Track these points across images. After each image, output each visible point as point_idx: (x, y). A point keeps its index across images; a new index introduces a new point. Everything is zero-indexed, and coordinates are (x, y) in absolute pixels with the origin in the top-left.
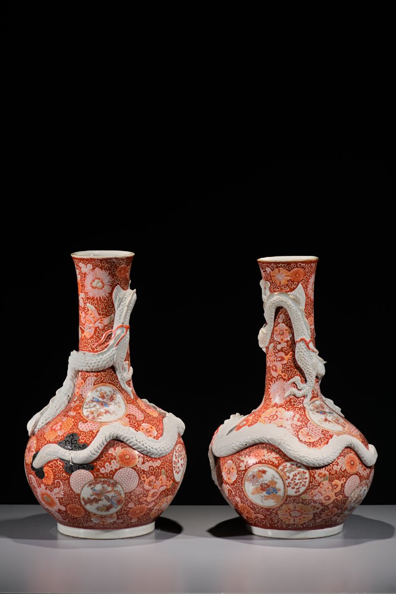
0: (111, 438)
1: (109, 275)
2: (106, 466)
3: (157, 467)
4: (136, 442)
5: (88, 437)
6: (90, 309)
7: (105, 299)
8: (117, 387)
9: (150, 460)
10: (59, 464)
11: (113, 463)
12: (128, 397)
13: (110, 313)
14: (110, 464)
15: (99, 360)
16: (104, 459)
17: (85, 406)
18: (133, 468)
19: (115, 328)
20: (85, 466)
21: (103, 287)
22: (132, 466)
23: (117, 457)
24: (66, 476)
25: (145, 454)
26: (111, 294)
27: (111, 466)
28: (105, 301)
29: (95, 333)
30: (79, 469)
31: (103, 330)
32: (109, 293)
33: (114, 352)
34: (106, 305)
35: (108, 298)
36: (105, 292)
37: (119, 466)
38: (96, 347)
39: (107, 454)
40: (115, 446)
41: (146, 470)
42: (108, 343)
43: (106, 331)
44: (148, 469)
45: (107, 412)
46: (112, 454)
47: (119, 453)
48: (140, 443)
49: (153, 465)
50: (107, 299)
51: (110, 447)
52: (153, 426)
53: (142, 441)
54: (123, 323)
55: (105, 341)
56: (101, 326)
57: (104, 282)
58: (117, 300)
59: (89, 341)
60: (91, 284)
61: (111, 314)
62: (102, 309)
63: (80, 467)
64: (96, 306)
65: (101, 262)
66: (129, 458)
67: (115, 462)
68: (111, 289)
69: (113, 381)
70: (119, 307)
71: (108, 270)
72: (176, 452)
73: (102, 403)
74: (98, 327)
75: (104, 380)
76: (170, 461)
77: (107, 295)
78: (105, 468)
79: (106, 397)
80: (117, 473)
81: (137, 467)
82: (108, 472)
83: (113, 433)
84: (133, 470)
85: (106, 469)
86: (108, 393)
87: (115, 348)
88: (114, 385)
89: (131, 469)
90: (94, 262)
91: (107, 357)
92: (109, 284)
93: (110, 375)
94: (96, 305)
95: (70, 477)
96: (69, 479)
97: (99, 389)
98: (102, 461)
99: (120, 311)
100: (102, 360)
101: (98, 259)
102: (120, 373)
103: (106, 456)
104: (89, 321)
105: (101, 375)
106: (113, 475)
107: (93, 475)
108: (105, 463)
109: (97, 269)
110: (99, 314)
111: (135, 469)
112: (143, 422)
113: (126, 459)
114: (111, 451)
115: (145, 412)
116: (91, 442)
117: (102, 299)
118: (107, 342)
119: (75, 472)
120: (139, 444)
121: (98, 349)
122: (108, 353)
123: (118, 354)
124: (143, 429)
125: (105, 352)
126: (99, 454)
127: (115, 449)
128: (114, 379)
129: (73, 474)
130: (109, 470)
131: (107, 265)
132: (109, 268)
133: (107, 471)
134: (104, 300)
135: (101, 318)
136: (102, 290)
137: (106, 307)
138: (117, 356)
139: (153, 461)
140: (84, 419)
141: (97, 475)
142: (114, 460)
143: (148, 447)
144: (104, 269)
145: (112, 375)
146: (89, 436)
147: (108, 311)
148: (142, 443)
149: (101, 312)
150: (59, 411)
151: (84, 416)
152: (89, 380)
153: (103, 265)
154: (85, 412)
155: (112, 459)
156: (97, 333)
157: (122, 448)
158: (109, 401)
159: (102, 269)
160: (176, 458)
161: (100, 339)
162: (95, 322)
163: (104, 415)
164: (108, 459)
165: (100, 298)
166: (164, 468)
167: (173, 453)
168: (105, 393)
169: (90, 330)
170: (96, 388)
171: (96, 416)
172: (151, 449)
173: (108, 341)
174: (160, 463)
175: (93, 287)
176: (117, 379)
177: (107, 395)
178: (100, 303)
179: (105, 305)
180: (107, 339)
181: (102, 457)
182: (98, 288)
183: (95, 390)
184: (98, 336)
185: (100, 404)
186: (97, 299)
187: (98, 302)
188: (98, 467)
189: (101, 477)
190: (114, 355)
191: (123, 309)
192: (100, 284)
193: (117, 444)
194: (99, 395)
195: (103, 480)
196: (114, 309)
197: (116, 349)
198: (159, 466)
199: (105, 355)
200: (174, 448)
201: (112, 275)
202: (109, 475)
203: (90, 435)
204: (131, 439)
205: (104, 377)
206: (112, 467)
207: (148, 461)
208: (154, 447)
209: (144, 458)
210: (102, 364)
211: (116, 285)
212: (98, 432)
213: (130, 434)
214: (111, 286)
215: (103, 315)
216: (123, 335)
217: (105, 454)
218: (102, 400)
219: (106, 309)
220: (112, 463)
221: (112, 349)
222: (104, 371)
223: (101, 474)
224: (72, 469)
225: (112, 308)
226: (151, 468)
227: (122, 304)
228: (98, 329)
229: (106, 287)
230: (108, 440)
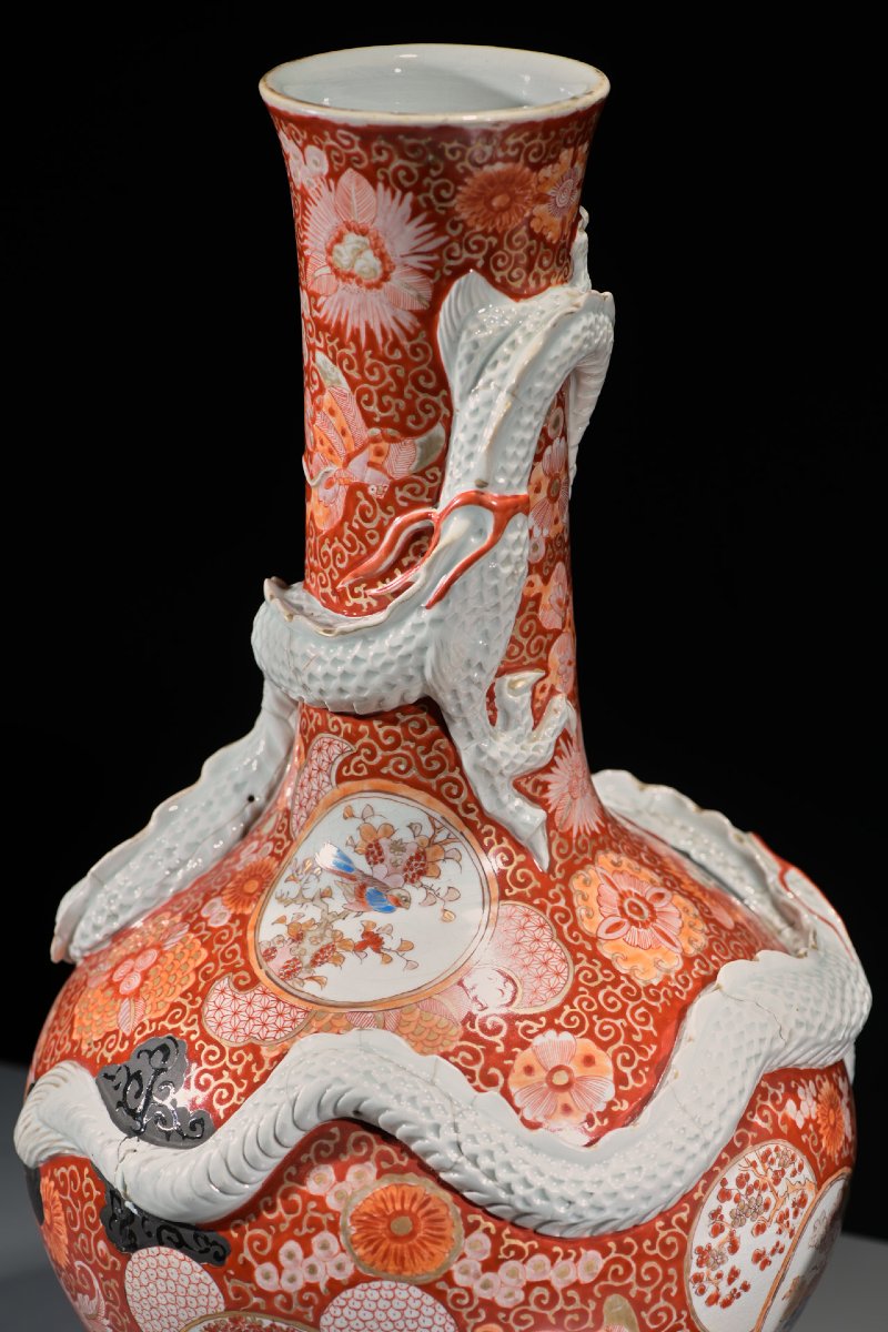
0: (329, 1114)
1: (414, 215)
2: (283, 1259)
3: (576, 1285)
4: (453, 1155)
5: (226, 1079)
6: (327, 383)
7: (396, 345)
8: (454, 808)
9: (533, 1252)
10: (88, 1188)
11: (324, 1246)
12: (519, 858)
13: (426, 418)
14: (308, 1253)
15: (348, 666)
16: (280, 1220)
17: (282, 887)
18: (428, 1288)
19: (446, 499)
20: (187, 1234)
21: (385, 277)
22: (425, 1279)
23: (345, 1221)
24: (112, 1259)
25: (508, 1217)
26: (427, 318)
27: (311, 1260)
28: (398, 355)
29: (347, 516)
30: (161, 1244)
31: (384, 506)
32: (418, 315)
33: (421, 635)
34: (401, 373)
35: (410, 337)
36: (395, 304)
37: (349, 1269)
38: (352, 587)
39: (297, 1198)
40: (344, 1159)
41: (502, 1302)
42: (411, 575)
43: (400, 511)
44: (521, 1296)
45: (372, 940)
46: (320, 1200)
47: (357, 1201)
48: (474, 1160)
49: (551, 1275)
50: (406, 344)
51: (321, 1160)
52: (604, 1046)
53: (491, 1154)
54: (482, 484)
55: (397, 564)
56: (376, 483)
57: (387, 247)
58: (461, 355)
59: (325, 548)
60: (330, 252)
61: (432, 424)
62: (381, 393)
63: (165, 1233)
64: (354, 374)
65: (365, 145)
66: (412, 1235)
67: (335, 1247)
68: (427, 293)
69: (433, 774)
70: (471, 389)
71: (405, 191)
72: (724, 1195)
73: (363, 887)
74: (363, 487)
75: (384, 763)
76: (666, 1248)
77: (407, 320)
78: (280, 1269)
79: (388, 855)
80: (339, 1300)
81: (452, 1284)
82: (292, 1288)
83: (337, 1088)
84: (429, 1300)
85: (287, 1274)
86: (404, 835)
87: (426, 615)
88: (438, 795)
89: (417, 1292)
90: (334, 138)
91: (388, 657)
92: (414, 261)
93: (418, 743)
94: (350, 367)
95: (124, 1268)
96: (120, 1276)
97: (358, 805)
98: (266, 1225)
99: (476, 412)
100: (363, 667)
101: (347, 127)
102: (470, 736)
103: (291, 1208)
104: (327, 445)
105: (374, 735)
106: (319, 1312)
107: (222, 1288)
108: (280, 1239)
109: (349, 178)
110: (369, 420)
111: (439, 1296)
112: (550, 1025)
113: (395, 1238)
114: (321, 1180)
115: (594, 955)
116: (235, 1108)
117: (379, 339)
118: (403, 570)
119: (143, 1252)
120: (469, 1167)
121: (362, 601)
122: (393, 638)
123: (442, 646)
124: (529, 1070)
125: (379, 629)
126: (257, 1187)
127: (341, 1177)
128: (436, 765)
129: (135, 1256)
130: (300, 1284)
131: (398, 162)
132: (409, 177)
133: (286, 1286)
134: (391, 350)
135: (374, 440)
136: (381, 291)
137: (401, 383)
138: (438, 657)
139: (553, 1257)
140: (248, 967)
141: (238, 1292)
142: (326, 1235)
143: (520, 1190)
144: (386, 184)
145: (429, 744)
146: (234, 1076)
147: (411, 410)
148: (485, 1162)
149: (373, 408)
150: (180, 874)
151: (257, 944)
152: (320, 750)
153: (376, 158)
154: (270, 926)
155: (317, 1226)
156: (357, 516)
157: (380, 1174)
158: (400, 877)
159: (373, 183)
160: (717, 1231)
161: (372, 550)
162: (349, 459)
163: (350, 957)
164: (296, 1223)
165: (370, 333)
166: (624, 1291)
167: (696, 1206)
168: (389, 830)
169: (330, 492)
170: (345, 795)
171: (307, 960)
172: (538, 1202)
173: (412, 565)
174: (600, 1263)
175: (336, 272)
176: (458, 763)
177: (398, 847)
178: (369, 362)
179: (393, 373)
180: (403, 553)
181: (271, 1209)
182: (359, 282)
183: (339, 810)
184: (361, 533)
185: (352, 886)
186: (355, 337)
187: (359, 355)
188: (247, 1254)
189: (256, 1308)
190: (422, 649)
191: (490, 403)
192: (368, 263)
193: (357, 1145)
194: (358, 839)
195: (267, 1323)
196: (448, 402)
197: (436, 622)
198: (586, 1279)
199: (373, 649)
200: (709, 1176)
201: (433, 213)
202: (296, 1306)
203: (240, 1069)
204: (431, 1135)
205: (384, 748)
206: (312, 1270)
207: (519, 1254)
208: (553, 1190)
209: (496, 1240)
210: (360, 689)
211: (460, 271)
212: (279, 1058)
213: (427, 1109)
214: (430, 274)
215: (384, 423)
216: (476, 544)
217: (285, 1196)
218: (366, 869)
219: (399, 394)
220: (317, 1250)
221: (414, 619)
222: (386, 717)
223: (260, 1293)
224: (132, 1234)
225: (435, 392)
226: (537, 1291)
227: (488, 374)
228: (360, 494)
229: (398, 279)
230: (312, 1121)
